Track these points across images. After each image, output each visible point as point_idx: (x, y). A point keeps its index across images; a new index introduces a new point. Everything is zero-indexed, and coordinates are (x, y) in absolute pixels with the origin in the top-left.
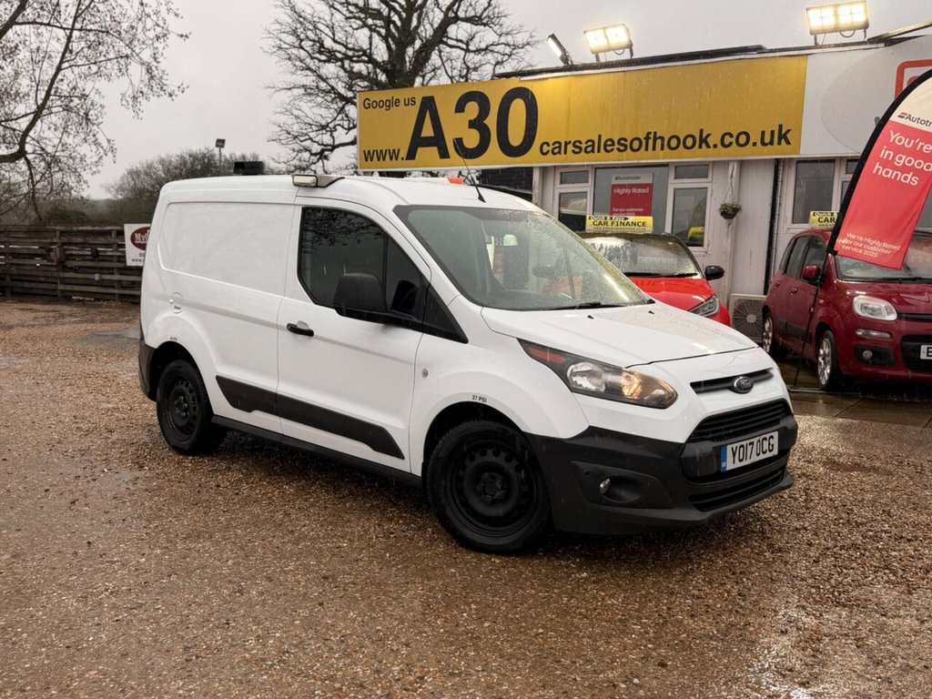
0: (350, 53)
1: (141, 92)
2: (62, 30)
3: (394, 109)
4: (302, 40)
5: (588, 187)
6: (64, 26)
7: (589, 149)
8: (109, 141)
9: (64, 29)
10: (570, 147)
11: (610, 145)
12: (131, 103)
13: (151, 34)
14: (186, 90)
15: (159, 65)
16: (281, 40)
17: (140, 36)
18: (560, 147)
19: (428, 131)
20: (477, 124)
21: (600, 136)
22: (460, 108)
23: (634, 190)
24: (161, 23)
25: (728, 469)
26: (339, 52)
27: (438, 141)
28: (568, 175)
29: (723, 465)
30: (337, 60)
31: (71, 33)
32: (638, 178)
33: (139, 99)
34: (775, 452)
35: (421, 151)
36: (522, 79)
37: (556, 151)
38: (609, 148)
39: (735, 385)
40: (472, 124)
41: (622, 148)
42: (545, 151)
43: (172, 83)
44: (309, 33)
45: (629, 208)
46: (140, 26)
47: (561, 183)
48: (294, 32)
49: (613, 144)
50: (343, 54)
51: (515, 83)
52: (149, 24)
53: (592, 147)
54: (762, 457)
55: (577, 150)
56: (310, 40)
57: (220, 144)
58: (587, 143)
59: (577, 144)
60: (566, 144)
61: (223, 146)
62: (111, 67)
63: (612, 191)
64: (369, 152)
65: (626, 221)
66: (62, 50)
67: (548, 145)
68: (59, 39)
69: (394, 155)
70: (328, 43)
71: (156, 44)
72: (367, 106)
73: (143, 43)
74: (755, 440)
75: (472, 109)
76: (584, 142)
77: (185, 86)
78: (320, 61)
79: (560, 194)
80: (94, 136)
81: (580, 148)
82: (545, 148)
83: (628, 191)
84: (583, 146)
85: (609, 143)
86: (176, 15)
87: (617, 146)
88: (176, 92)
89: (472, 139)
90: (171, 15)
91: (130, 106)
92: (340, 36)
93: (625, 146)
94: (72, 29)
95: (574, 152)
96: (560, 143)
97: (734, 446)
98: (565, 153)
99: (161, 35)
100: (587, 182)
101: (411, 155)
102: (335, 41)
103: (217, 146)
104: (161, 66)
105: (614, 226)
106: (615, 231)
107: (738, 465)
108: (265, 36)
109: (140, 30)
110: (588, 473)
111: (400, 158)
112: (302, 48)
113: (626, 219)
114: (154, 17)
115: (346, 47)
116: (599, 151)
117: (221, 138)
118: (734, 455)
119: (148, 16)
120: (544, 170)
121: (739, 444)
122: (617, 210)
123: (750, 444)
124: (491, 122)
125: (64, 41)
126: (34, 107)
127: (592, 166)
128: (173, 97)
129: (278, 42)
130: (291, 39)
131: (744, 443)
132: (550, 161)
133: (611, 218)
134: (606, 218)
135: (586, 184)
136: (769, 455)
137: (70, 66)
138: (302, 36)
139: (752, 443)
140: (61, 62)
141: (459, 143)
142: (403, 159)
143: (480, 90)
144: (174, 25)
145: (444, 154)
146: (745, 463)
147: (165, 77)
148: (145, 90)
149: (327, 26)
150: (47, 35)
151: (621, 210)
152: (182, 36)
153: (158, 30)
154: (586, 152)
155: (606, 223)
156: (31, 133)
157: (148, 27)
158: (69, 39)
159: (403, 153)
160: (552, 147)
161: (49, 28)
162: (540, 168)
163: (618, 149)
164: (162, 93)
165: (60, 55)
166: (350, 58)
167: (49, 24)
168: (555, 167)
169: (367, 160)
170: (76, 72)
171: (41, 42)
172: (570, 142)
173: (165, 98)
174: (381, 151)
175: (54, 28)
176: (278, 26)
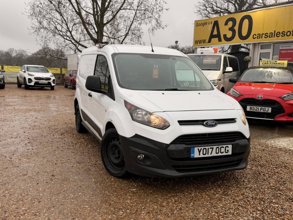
0: (222, 10)
1: (154, 28)
2: (134, 11)
3: (205, 26)
4: (206, 8)
5: (270, 51)
6: (135, 9)
7: (271, 36)
8: (144, 43)
9: (135, 10)
10: (264, 36)
11: (278, 34)
12: (151, 31)
13: (158, 10)
14: (168, 26)
15: (160, 19)
16: (200, 8)
17: (155, 10)
18: (260, 36)
19: (215, 33)
20: (232, 29)
21: (275, 31)
22: (226, 24)
23: (288, 51)
24: (161, 6)
25: (195, 157)
26: (218, 10)
27: (218, 36)
28: (264, 46)
29: (192, 155)
30: (219, 13)
31: (136, 11)
32: (290, 46)
33: (154, 30)
34: (230, 153)
35: (213, 39)
36: (248, 12)
37: (258, 37)
38: (278, 35)
39: (204, 124)
40: (230, 29)
41: (283, 35)
42: (254, 37)
43: (163, 24)
44: (210, 6)
45: (286, 58)
46: (155, 8)
47: (261, 49)
48: (205, 5)
49: (280, 34)
50: (220, 11)
51: (245, 13)
52: (158, 6)
53: (272, 35)
54: (220, 154)
55: (266, 37)
56: (210, 7)
57: (177, 42)
58: (270, 34)
59: (266, 34)
60: (262, 34)
61: (177, 43)
62: (147, 20)
63: (280, 52)
64: (197, 41)
65: (276, 63)
66: (134, 16)
67: (256, 35)
68: (133, 13)
69: (204, 41)
70: (215, 8)
71: (159, 13)
72: (197, 25)
73: (156, 13)
74: (215, 147)
75: (230, 24)
76: (269, 34)
77: (167, 25)
78: (212, 14)
79: (260, 53)
80: (140, 41)
81: (267, 36)
82: (255, 36)
83: (286, 52)
84: (268, 35)
85: (278, 33)
86: (166, 3)
87: (281, 34)
88: (165, 27)
89: (229, 34)
90: (164, 3)
91: (151, 32)
92: (219, 5)
93: (285, 35)
94: (137, 10)
95: (265, 37)
96: (260, 34)
97: (200, 148)
98: (262, 38)
99: (161, 10)
100: (271, 48)
101: (210, 41)
102: (217, 7)
103: (176, 43)
104: (161, 19)
105: (271, 64)
106: (271, 66)
107: (202, 156)
108: (195, 7)
109: (155, 9)
110: (133, 151)
111: (206, 43)
112: (206, 10)
113: (276, 62)
114: (159, 4)
115: (221, 9)
116: (274, 37)
117: (177, 41)
118: (200, 152)
119: (157, 4)
120: (255, 45)
121: (202, 148)
122: (281, 59)
123: (210, 148)
124: (236, 28)
125: (134, 13)
126: (125, 34)
127: (273, 42)
128: (164, 29)
129: (199, 9)
130: (203, 8)
131: (207, 148)
132: (257, 41)
133: (270, 61)
134: (268, 61)
135: (270, 49)
136: (224, 154)
137: (136, 21)
138: (207, 6)
139: (213, 148)
140: (133, 20)
141: (225, 36)
142: (207, 43)
143: (234, 17)
144: (165, 6)
145: (220, 40)
146: (207, 156)
147: (161, 23)
148: (156, 27)
149: (215, 2)
150: (130, 12)
151: (283, 59)
152: (167, 9)
153: (160, 8)
154: (270, 37)
155: (268, 63)
156: (124, 41)
157: (157, 8)
158: (136, 13)
159: (207, 41)
160: (257, 36)
161: (130, 10)
162: (253, 43)
163: (282, 36)
164: (160, 28)
165: (133, 18)
166: (222, 12)
167: (130, 9)
168: (259, 43)
169: (196, 44)
170: (137, 23)
171: (128, 14)
172: (264, 34)
173: (161, 29)
174: (200, 40)
175: (132, 10)
176: (199, 4)
